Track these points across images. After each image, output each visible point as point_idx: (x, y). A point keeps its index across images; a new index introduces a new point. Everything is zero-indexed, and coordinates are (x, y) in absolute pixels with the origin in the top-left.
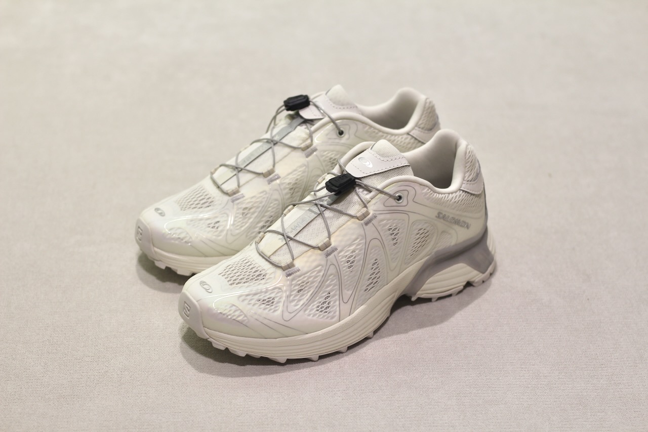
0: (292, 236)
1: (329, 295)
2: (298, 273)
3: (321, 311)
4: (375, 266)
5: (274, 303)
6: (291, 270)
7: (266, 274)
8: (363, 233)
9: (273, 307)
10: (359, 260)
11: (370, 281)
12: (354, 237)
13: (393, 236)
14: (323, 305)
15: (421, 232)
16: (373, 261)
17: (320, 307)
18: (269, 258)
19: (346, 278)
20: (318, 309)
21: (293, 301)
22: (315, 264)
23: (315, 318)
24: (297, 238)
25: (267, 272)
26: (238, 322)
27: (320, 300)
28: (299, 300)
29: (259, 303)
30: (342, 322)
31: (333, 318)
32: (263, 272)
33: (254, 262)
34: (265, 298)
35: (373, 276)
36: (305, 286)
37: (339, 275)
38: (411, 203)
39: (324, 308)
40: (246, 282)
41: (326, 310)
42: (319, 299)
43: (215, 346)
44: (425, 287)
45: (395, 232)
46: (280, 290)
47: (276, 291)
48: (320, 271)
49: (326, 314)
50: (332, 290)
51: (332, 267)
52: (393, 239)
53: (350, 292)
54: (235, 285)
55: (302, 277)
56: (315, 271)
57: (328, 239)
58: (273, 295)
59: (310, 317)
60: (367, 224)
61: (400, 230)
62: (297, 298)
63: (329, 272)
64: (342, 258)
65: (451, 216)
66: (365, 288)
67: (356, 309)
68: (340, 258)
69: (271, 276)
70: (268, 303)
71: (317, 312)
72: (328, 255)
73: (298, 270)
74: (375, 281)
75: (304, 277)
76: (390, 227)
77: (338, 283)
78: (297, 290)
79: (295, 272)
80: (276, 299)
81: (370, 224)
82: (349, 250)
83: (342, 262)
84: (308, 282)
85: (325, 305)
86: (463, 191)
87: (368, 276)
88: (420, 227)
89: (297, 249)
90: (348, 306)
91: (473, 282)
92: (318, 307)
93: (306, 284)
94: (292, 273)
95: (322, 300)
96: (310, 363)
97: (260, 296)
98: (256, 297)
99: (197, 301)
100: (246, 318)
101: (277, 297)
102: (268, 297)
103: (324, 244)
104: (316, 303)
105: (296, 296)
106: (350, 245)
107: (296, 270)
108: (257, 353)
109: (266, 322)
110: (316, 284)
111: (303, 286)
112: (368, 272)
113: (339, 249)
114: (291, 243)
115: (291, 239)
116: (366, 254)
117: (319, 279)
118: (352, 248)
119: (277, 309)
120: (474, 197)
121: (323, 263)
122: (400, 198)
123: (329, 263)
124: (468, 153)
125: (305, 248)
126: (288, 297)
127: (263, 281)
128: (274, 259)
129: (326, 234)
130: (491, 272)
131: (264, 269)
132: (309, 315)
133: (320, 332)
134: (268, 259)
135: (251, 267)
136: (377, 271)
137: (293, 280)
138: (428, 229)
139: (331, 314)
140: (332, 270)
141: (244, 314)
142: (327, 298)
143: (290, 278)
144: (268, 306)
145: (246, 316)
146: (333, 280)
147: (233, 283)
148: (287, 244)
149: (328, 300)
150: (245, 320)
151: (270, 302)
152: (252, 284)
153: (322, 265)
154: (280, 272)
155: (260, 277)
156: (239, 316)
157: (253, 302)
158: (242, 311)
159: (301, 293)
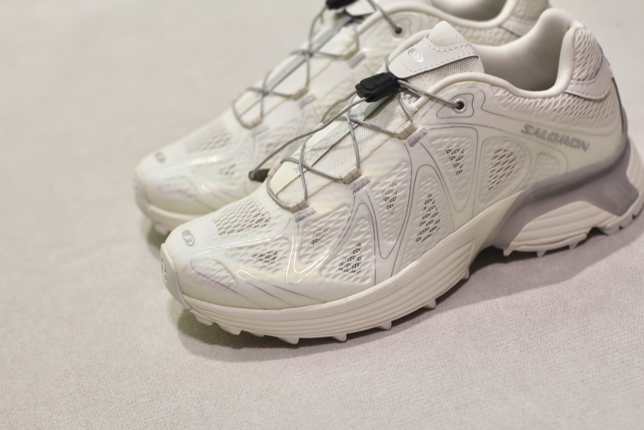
0: (309, 164)
1: (359, 247)
2: (313, 217)
3: (347, 271)
4: (430, 205)
5: (276, 260)
6: (303, 213)
7: (269, 219)
8: (406, 156)
9: (273, 265)
10: (403, 197)
11: (424, 227)
12: (394, 163)
13: (454, 162)
14: (350, 262)
15: (500, 154)
16: (425, 197)
17: (344, 265)
18: (277, 196)
19: (383, 222)
20: (341, 267)
21: (304, 256)
22: (337, 203)
23: (336, 280)
24: (317, 168)
25: (271, 216)
26: (223, 285)
27: (345, 254)
28: (314, 255)
29: (255, 259)
30: (379, 286)
31: (364, 279)
32: (266, 216)
34: (264, 253)
35: (428, 219)
36: (322, 234)
37: (372, 218)
38: (478, 112)
39: (352, 265)
40: (242, 230)
41: (354, 269)
42: (343, 253)
43: (199, 320)
44: (521, 235)
45: (458, 155)
46: (286, 241)
47: (283, 241)
48: (344, 213)
49: (354, 274)
50: (364, 240)
51: (362, 207)
52: (456, 166)
53: (392, 243)
54: (226, 235)
55: (318, 222)
56: (338, 213)
57: (355, 167)
58: (276, 248)
59: (328, 280)
60: (412, 145)
61: (465, 153)
62: (310, 251)
63: (358, 215)
64: (376, 194)
65: (549, 131)
66: (415, 236)
67: (402, 267)
68: (373, 194)
69: (276, 221)
70: (267, 259)
71: (340, 272)
72: (355, 190)
73: (313, 212)
74: (431, 226)
75: (321, 223)
76: (449, 148)
77: (372, 229)
78: (311, 241)
79: (309, 215)
80: (279, 255)
81: (418, 145)
82: (388, 183)
83: (377, 199)
84: (328, 229)
85: (353, 262)
86: (570, 94)
87: (419, 220)
88: (496, 147)
89: (314, 182)
90: (389, 263)
91: (604, 228)
92: (342, 264)
93: (325, 231)
94: (304, 217)
95: (348, 254)
96: (335, 345)
97: (257, 249)
98: (252, 251)
99: (172, 258)
100: (233, 281)
101: (281, 250)
102: (268, 251)
103: (350, 174)
104: (338, 259)
105: (309, 249)
106: (389, 175)
107: (309, 212)
108: (259, 330)
109: (261, 286)
110: (339, 232)
111: (320, 234)
112: (418, 212)
113: (373, 181)
114: (308, 175)
115: (308, 169)
116: (412, 188)
117: (342, 224)
118: (392, 179)
119: (279, 267)
120: (591, 103)
121: (349, 201)
122: (461, 105)
123: (357, 201)
124: (577, 39)
125: (324, 181)
126: (300, 249)
127: (265, 228)
128: (283, 197)
129: (354, 161)
130: (636, 214)
131: (268, 212)
132: (327, 276)
134: (275, 197)
135: (252, 210)
136: (433, 211)
137: (305, 226)
138: (511, 150)
139: (361, 275)
140: (362, 211)
141: (232, 275)
142: (357, 251)
143: (301, 223)
144: (266, 264)
145: (234, 277)
146: (365, 226)
147: (224, 232)
148: (302, 176)
149: (357, 255)
150: (232, 284)
151: (269, 258)
152: (248, 232)
153: (349, 206)
154: (288, 215)
155: (260, 224)
156: (224, 277)
157: (246, 258)
158: (229, 271)
159: (317, 245)
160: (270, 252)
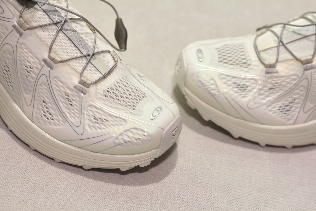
0: (285, 42)
1: (294, 101)
2: (276, 75)
3: (282, 112)
5: (246, 91)
6: (271, 70)
7: (250, 64)
9: (244, 93)
14: (285, 107)
17: (282, 108)
19: (313, 93)
20: (280, 108)
21: (262, 94)
22: (292, 72)
23: (274, 115)
24: (288, 46)
25: (252, 63)
26: (211, 93)
27: (285, 102)
28: (267, 96)
29: (234, 85)
30: (295, 126)
31: (289, 120)
32: (249, 62)
33: (246, 51)
34: (241, 84)
36: (277, 87)
37: (308, 89)
39: (286, 110)
40: (232, 64)
41: (286, 112)
46: (255, 82)
47: (252, 81)
48: (294, 80)
49: (285, 115)
50: (298, 98)
51: (305, 81)
53: (312, 105)
54: (222, 63)
55: (278, 79)
56: (290, 78)
57: (311, 57)
58: (248, 84)
59: (270, 113)
62: (267, 93)
63: (301, 84)
67: (311, 120)
69: (254, 68)
70: (241, 89)
71: (278, 111)
72: (306, 69)
73: (277, 72)
75: (279, 80)
77: (305, 94)
78: (269, 88)
79: (274, 73)
80: (249, 88)
83: (315, 79)
84: (281, 85)
85: (287, 108)
89: (284, 55)
90: (306, 116)
92: (281, 107)
93: (279, 85)
94: (271, 73)
95: (286, 103)
97: (237, 80)
98: (234, 80)
99: (187, 64)
100: (217, 93)
101: (250, 86)
102: (243, 83)
103: (307, 59)
104: (280, 103)
105: (266, 91)
107: (275, 71)
109: (232, 102)
110: (286, 89)
111: (275, 86)
114: (282, 48)
115: (283, 45)
117: (290, 86)
119: (247, 96)
121: (300, 74)
123: (304, 76)
125: (290, 57)
126: (260, 90)
127: (246, 69)
128: (263, 55)
129: (312, 53)
131: (251, 60)
132: (270, 111)
133: (273, 127)
134: (258, 53)
135: (242, 53)
137: (269, 78)
139: (289, 117)
140: (304, 83)
141: (218, 89)
142: (291, 103)
143: (268, 75)
144: (240, 91)
145: (218, 92)
146: (301, 91)
147: (222, 61)
148: (278, 47)
149: (291, 105)
150: (217, 95)
151: (243, 88)
152: (236, 68)
153: (298, 76)
154: (262, 67)
155: (245, 65)
156: (213, 90)
157: (229, 83)
158: (217, 87)
159: (272, 91)
160: (244, 85)
